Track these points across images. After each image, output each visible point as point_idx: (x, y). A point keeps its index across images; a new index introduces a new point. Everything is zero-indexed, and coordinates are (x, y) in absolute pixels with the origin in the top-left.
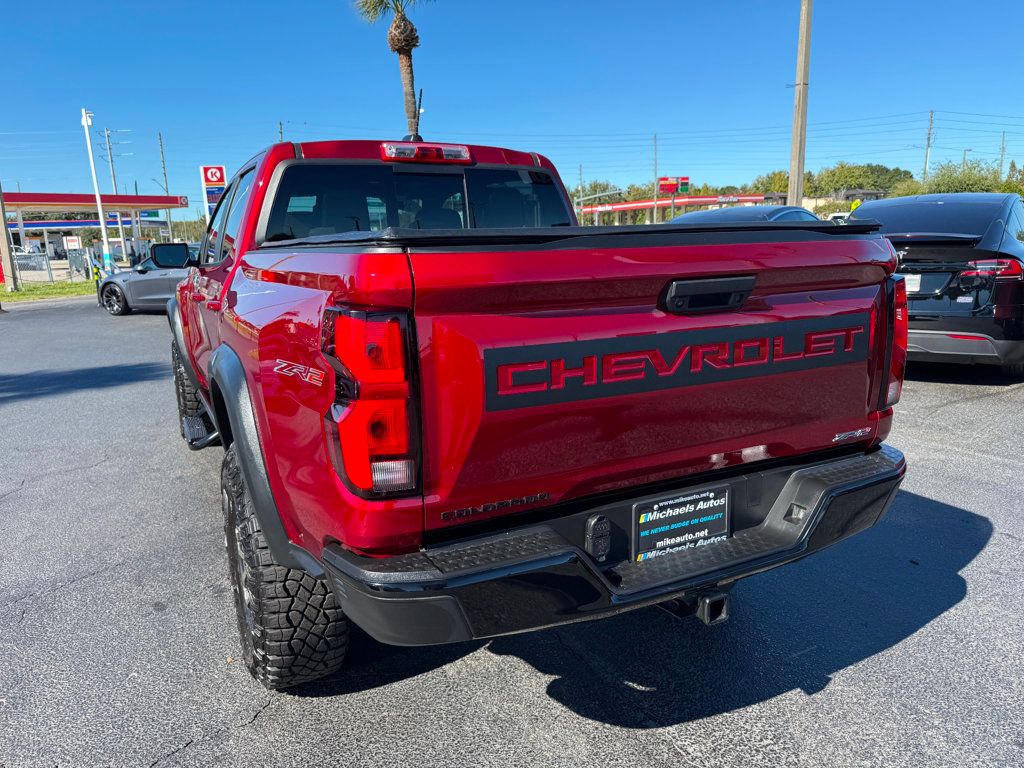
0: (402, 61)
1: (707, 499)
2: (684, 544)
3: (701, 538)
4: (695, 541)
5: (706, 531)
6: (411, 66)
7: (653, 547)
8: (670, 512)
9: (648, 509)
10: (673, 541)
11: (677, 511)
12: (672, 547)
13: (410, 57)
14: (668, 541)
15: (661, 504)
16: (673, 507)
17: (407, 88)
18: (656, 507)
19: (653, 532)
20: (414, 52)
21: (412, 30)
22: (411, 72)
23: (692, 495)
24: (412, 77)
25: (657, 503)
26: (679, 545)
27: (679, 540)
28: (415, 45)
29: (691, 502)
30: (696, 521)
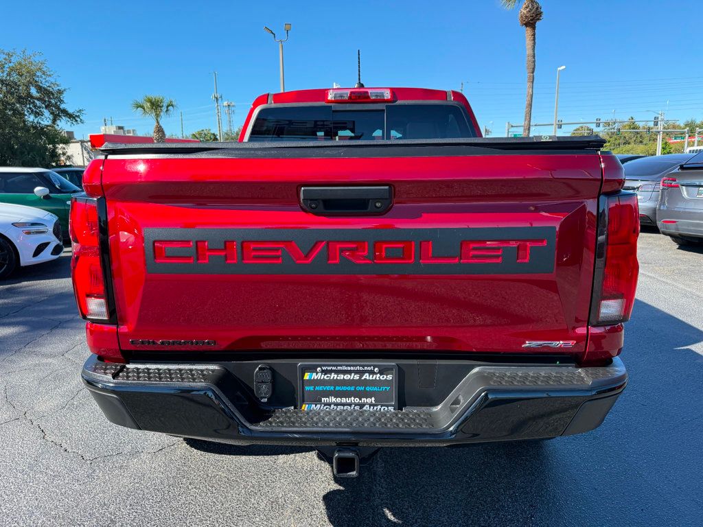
0: (529, 31)
1: (372, 372)
2: (350, 405)
3: (367, 403)
4: (362, 406)
5: (373, 399)
6: (534, 35)
7: (318, 401)
8: (334, 376)
9: (312, 369)
10: (339, 400)
11: (341, 377)
12: (337, 404)
13: (534, 28)
14: (333, 399)
15: (324, 368)
16: (338, 372)
17: (529, 52)
18: (319, 369)
19: (317, 388)
20: (538, 24)
21: (537, 8)
22: (534, 39)
23: (356, 366)
24: (534, 43)
25: (320, 366)
26: (343, 405)
27: (344, 400)
28: (538, 19)
29: (356, 372)
30: (362, 388)
